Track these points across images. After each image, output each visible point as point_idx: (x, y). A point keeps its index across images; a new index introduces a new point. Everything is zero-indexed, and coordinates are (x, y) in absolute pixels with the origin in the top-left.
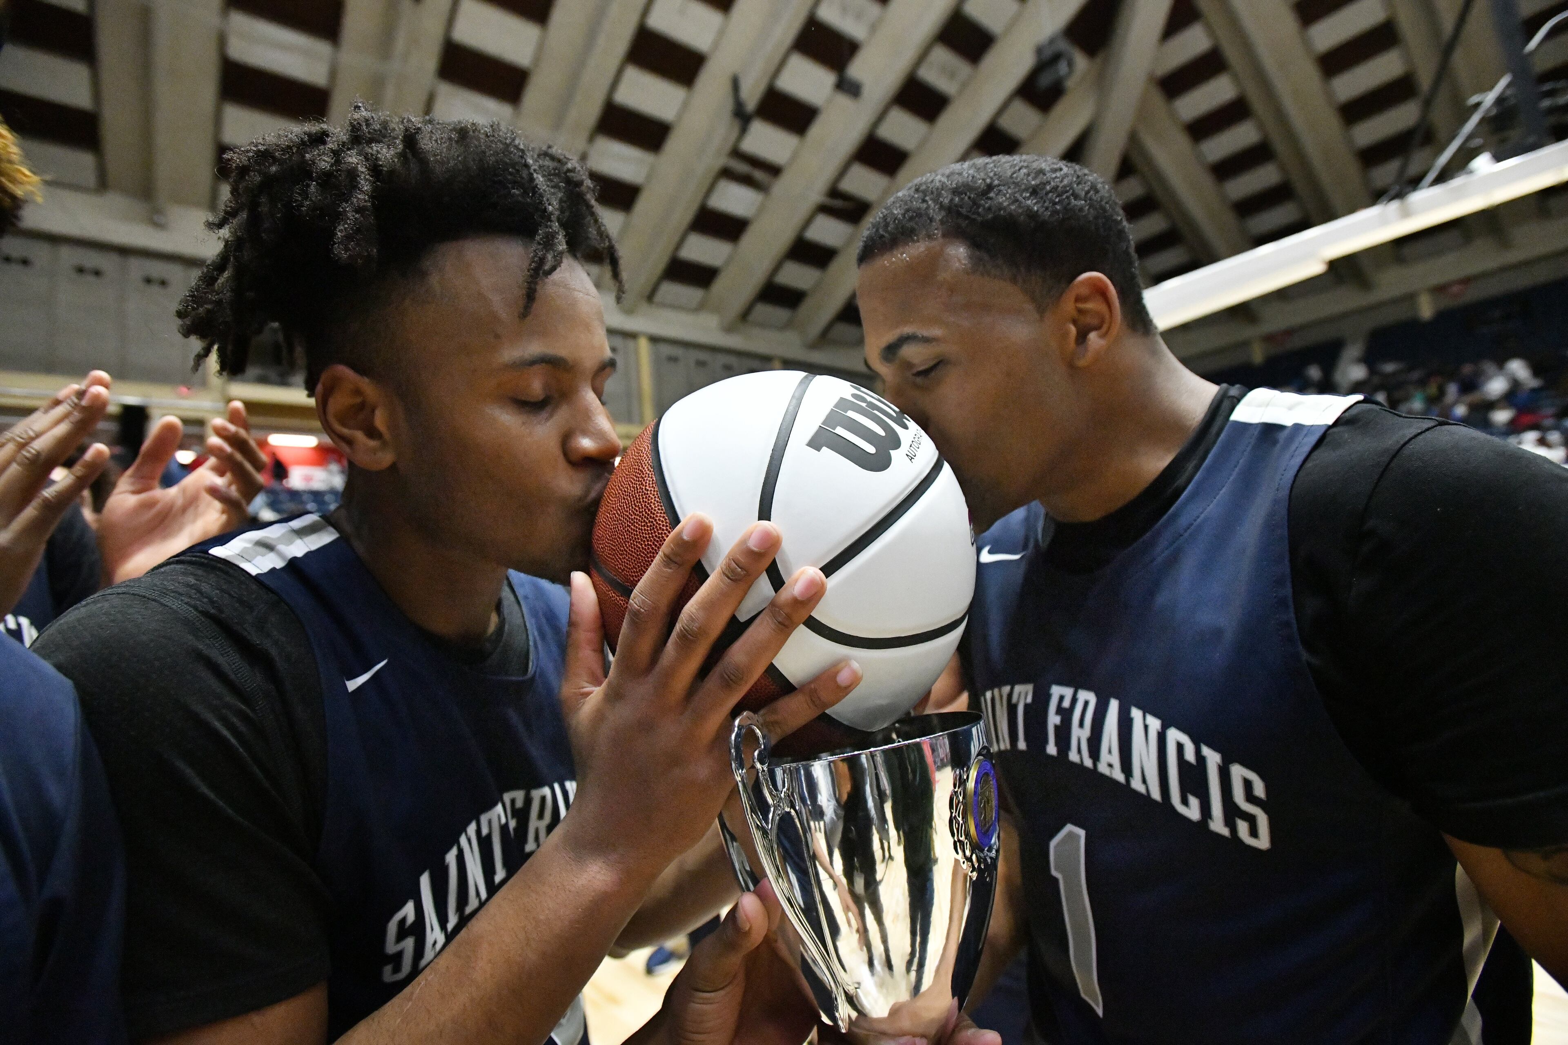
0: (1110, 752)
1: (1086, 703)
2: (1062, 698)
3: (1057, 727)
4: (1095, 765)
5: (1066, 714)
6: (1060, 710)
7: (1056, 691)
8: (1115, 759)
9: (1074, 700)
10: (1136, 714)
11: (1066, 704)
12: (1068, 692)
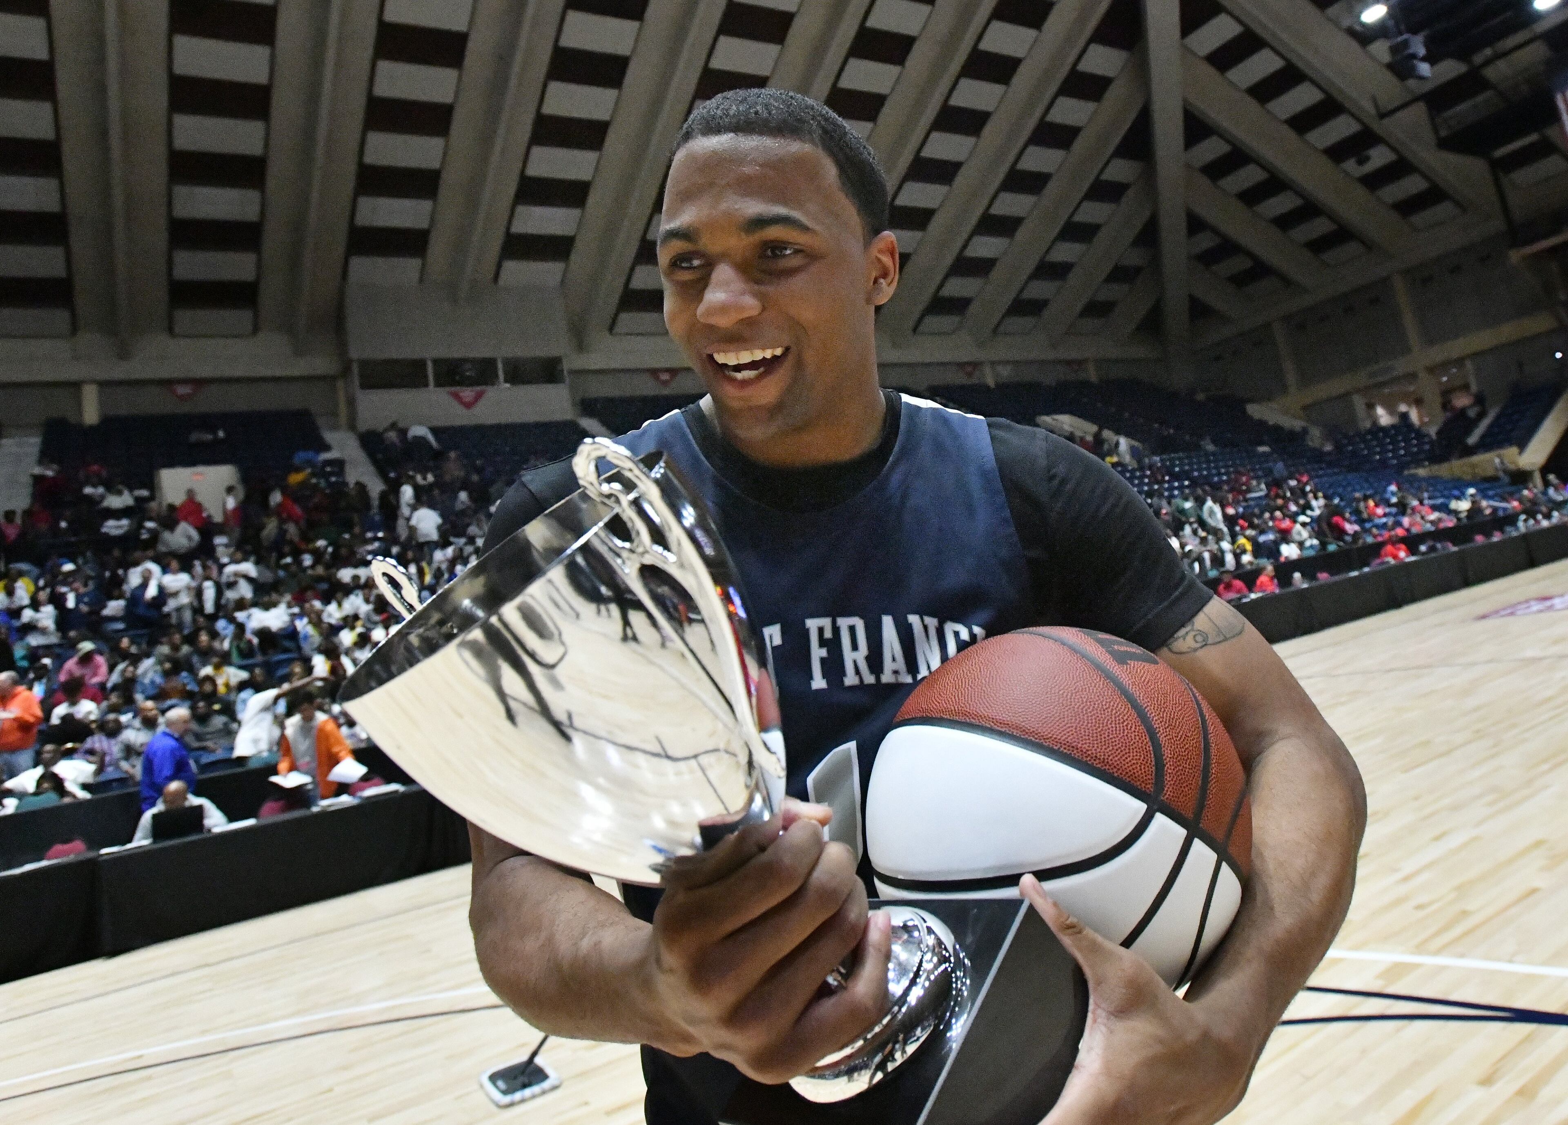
0: (894, 659)
1: (852, 629)
2: (821, 630)
3: (823, 661)
4: (878, 678)
5: (833, 645)
6: (823, 643)
7: (813, 624)
8: (901, 664)
9: (836, 630)
10: (914, 619)
11: (828, 634)
12: (826, 622)
